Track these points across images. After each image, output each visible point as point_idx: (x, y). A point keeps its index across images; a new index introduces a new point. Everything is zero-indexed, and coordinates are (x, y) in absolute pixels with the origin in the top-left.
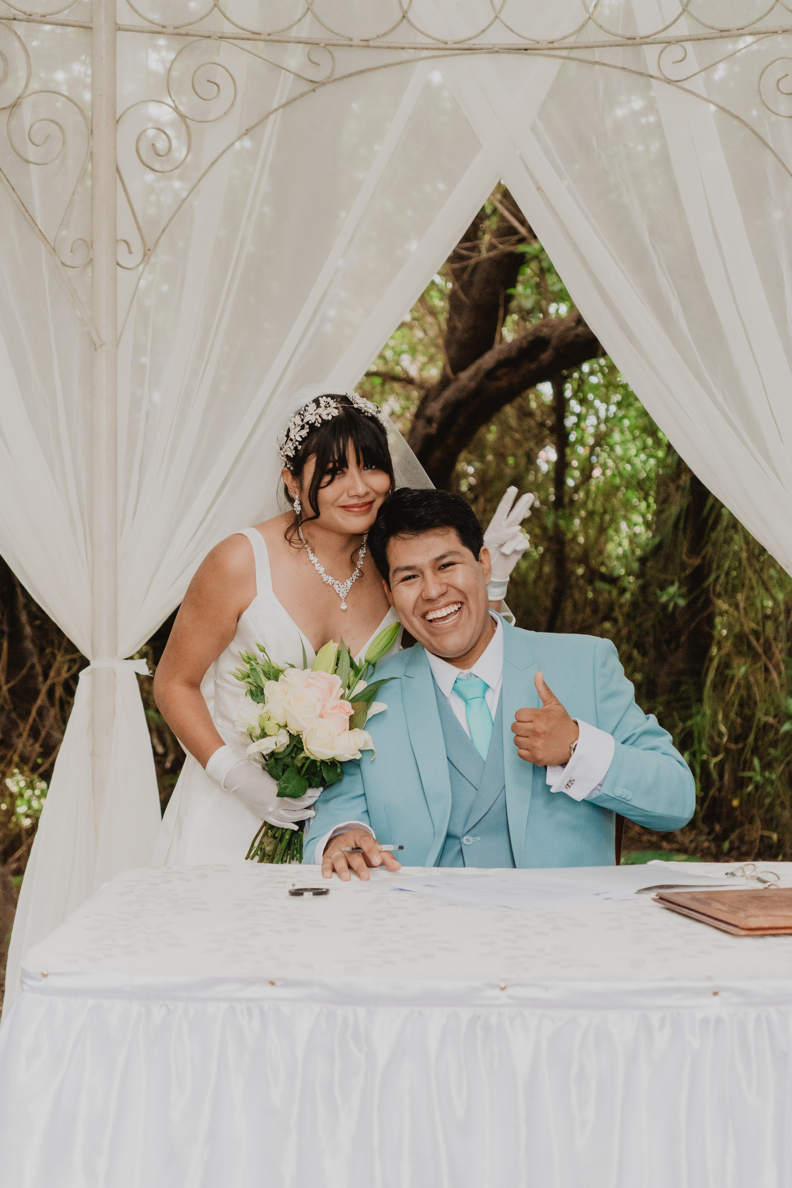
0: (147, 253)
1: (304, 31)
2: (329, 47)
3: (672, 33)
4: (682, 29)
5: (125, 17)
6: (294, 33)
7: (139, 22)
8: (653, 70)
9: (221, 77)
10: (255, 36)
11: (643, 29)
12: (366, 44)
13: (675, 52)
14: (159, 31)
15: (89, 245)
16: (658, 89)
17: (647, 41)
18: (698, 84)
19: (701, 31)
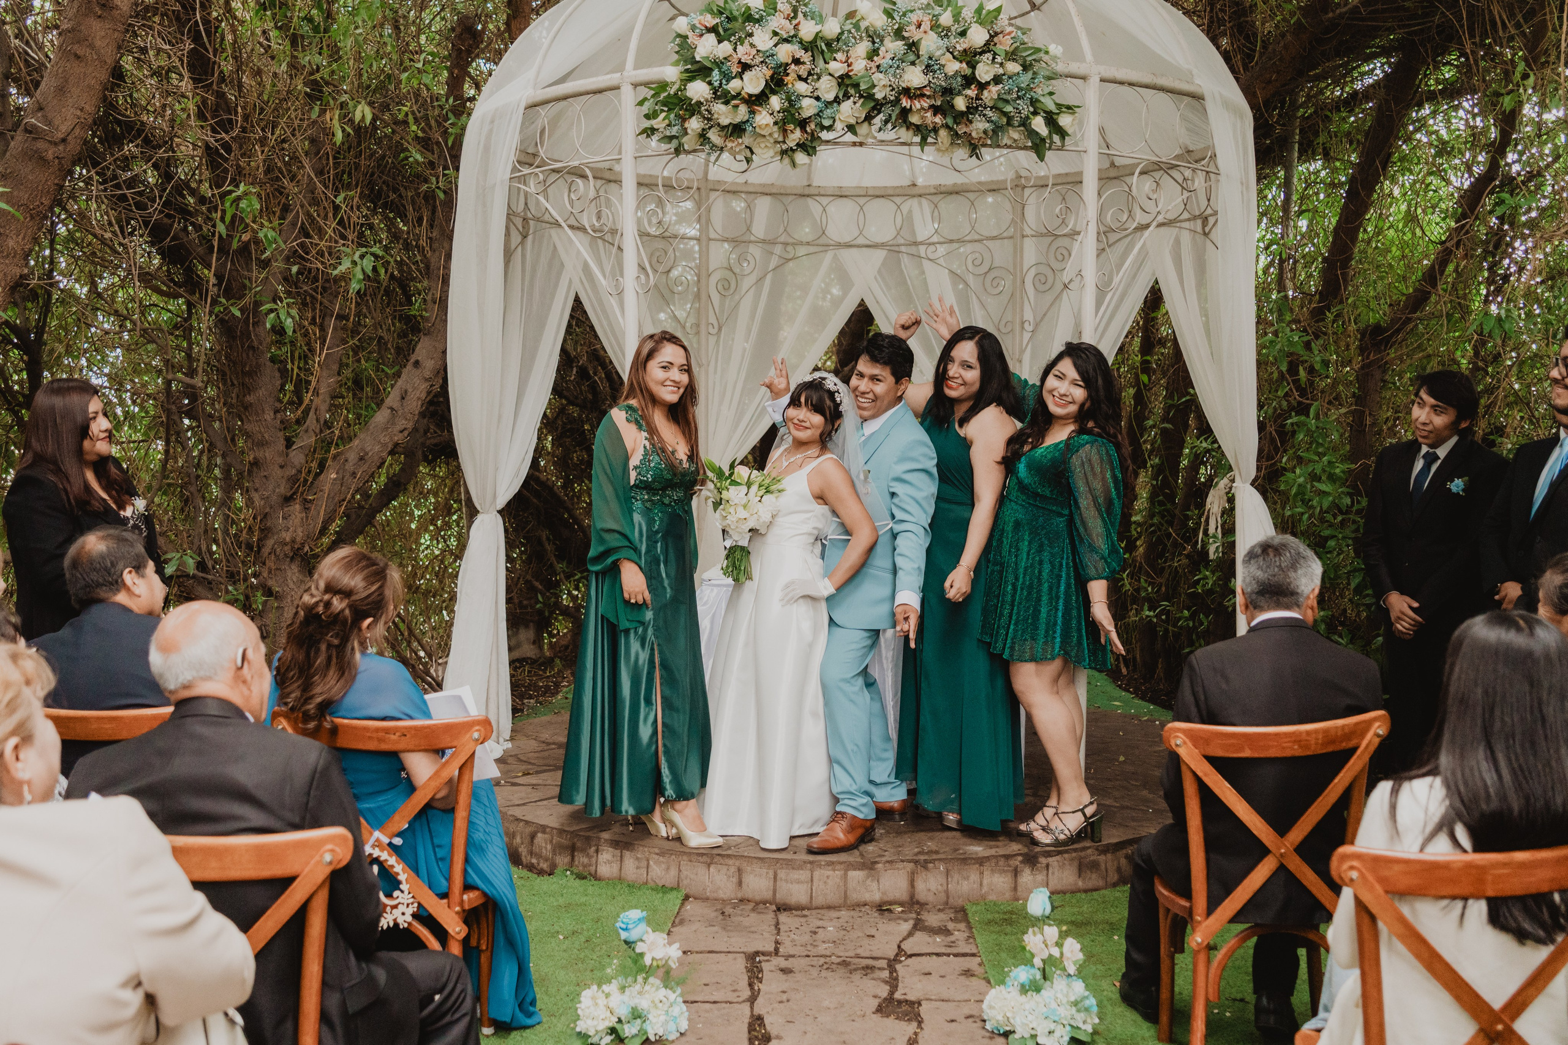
0: (720, 329)
1: (782, 239)
2: (793, 244)
3: (931, 240)
4: (935, 239)
5: (712, 235)
6: (779, 240)
7: (717, 237)
8: (923, 254)
9: (749, 258)
10: (764, 241)
11: (920, 239)
12: (808, 243)
13: (932, 248)
14: (726, 240)
15: (698, 325)
16: (925, 263)
17: (921, 243)
18: (941, 261)
19: (942, 240)
